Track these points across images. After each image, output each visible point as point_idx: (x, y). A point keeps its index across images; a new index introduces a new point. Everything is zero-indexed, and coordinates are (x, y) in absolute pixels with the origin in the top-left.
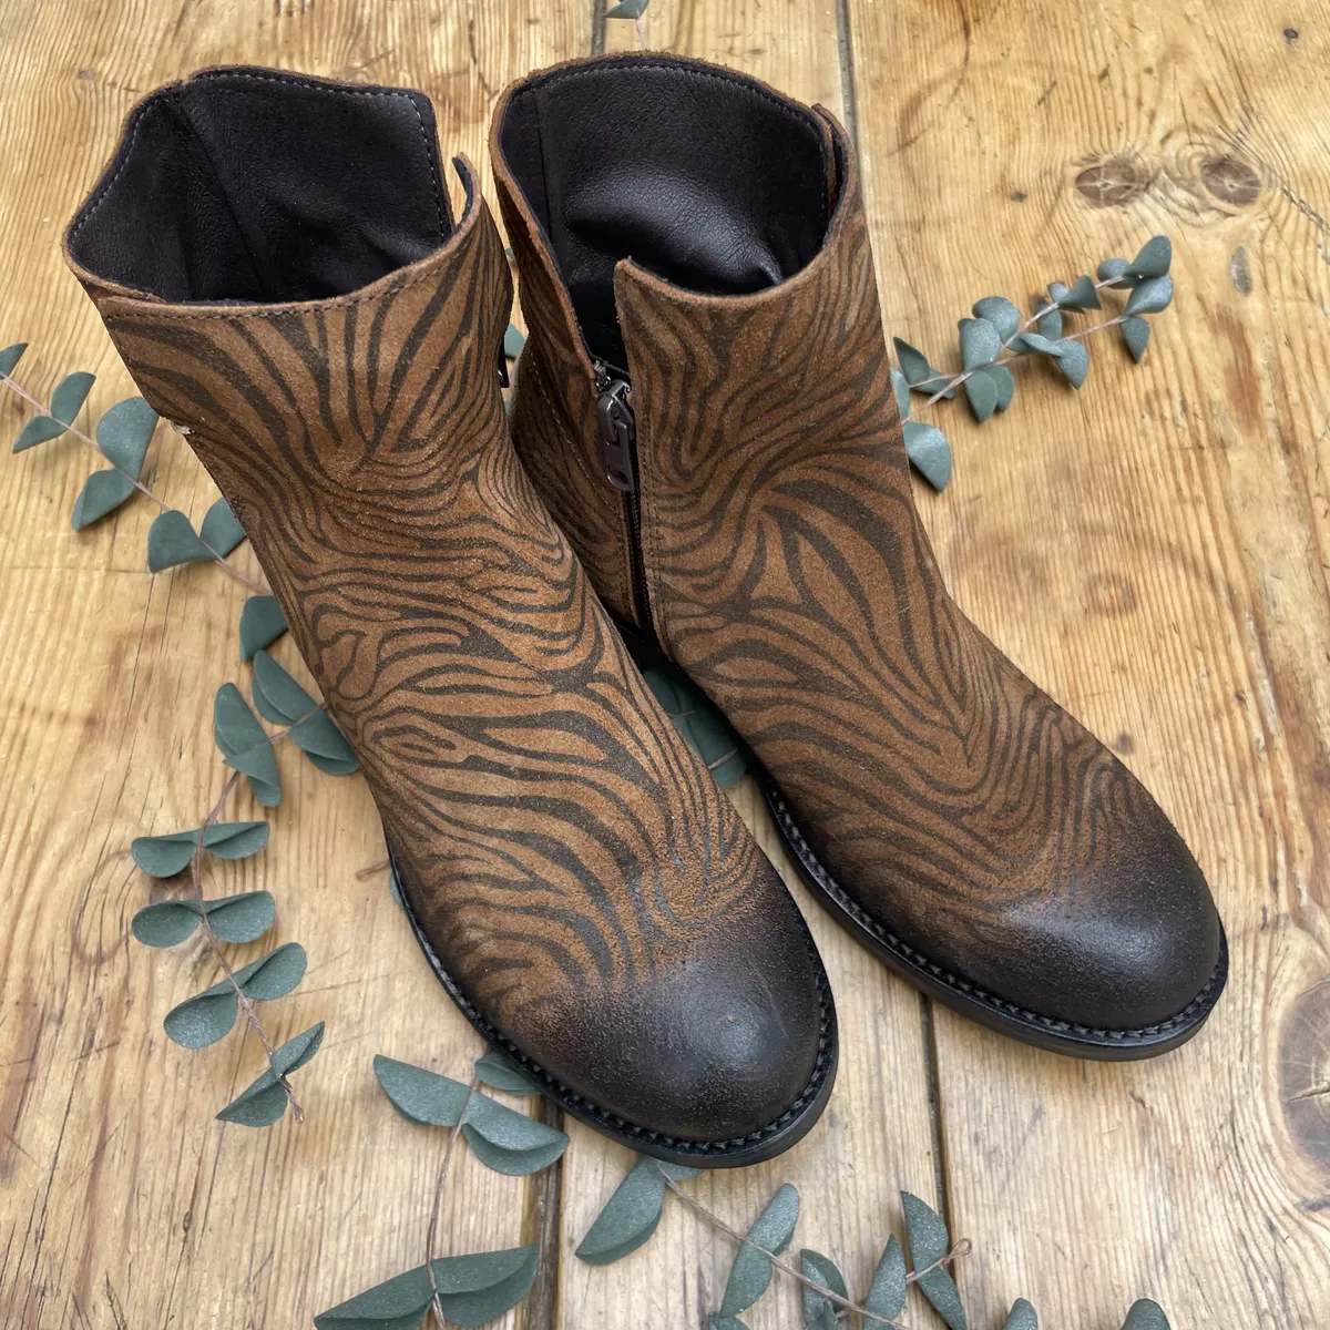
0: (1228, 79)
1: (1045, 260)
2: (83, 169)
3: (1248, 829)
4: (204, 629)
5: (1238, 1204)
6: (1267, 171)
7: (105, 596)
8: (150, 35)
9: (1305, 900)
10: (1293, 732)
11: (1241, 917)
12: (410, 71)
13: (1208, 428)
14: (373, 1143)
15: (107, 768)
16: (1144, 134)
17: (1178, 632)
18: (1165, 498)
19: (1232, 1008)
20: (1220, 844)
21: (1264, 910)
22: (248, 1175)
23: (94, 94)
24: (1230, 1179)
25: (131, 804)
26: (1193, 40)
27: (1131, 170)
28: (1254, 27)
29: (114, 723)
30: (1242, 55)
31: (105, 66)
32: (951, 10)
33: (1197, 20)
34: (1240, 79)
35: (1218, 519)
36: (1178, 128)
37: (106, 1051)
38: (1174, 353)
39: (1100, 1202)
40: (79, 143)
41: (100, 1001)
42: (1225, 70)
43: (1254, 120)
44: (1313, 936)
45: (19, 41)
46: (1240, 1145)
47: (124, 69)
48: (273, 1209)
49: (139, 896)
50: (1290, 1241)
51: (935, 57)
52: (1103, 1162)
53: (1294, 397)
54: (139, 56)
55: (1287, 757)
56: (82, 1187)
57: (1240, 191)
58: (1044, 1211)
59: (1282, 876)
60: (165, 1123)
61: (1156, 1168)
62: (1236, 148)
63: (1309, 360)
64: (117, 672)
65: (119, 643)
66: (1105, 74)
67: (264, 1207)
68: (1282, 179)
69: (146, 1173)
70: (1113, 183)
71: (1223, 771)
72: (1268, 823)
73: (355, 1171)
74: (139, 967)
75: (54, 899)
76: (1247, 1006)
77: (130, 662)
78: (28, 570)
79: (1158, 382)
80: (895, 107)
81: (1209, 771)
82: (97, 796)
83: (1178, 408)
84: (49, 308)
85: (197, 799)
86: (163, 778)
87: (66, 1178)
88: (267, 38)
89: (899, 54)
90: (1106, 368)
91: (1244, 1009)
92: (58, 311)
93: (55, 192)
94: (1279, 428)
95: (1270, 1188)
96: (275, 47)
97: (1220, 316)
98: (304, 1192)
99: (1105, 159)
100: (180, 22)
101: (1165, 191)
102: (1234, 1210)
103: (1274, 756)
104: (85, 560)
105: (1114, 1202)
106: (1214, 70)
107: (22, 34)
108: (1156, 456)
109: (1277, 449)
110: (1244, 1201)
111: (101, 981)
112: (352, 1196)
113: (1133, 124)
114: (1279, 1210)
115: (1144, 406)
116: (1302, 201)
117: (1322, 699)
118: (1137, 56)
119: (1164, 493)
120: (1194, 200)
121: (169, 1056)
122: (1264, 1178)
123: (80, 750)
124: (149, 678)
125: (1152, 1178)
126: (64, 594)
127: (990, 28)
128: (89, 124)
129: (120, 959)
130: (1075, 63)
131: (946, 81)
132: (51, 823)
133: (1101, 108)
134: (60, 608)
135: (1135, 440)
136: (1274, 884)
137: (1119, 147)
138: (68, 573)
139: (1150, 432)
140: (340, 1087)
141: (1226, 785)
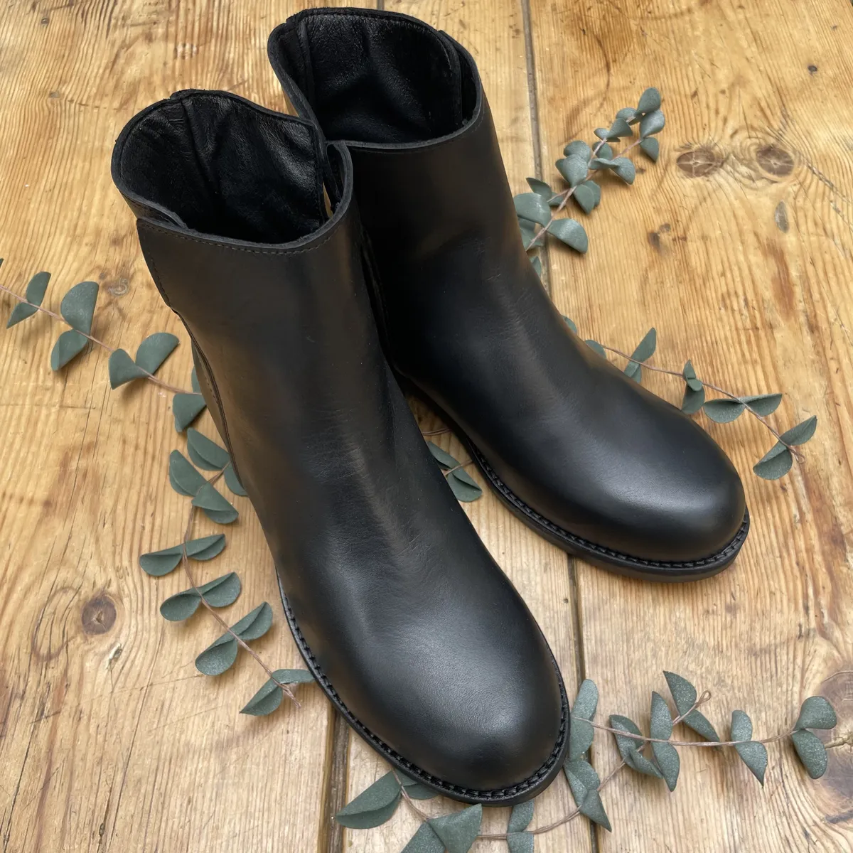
0: (773, 98)
1: (658, 211)
2: (51, 154)
3: (789, 573)
4: (121, 443)
5: (784, 819)
6: (798, 154)
7: (58, 423)
8: (96, 70)
9: (826, 619)
10: (818, 511)
11: (785, 630)
12: (258, 93)
13: (761, 316)
14: (223, 778)
15: (57, 534)
16: (720, 131)
17: (743, 446)
18: (734, 360)
19: (779, 690)
20: (772, 583)
21: (800, 626)
22: (142, 799)
23: (59, 107)
24: (779, 802)
25: (72, 556)
26: (750, 72)
27: (712, 155)
28: (789, 65)
29: (62, 505)
30: (782, 82)
31: (67, 90)
32: (598, 53)
33: (753, 60)
34: (781, 97)
35: (768, 374)
36: (741, 128)
37: (51, 719)
38: (740, 269)
39: (694, 818)
40: (49, 138)
41: (49, 685)
42: (771, 92)
43: (790, 122)
44: (832, 642)
45: (13, 74)
46: (785, 780)
47: (78, 92)
48: (158, 822)
49: (75, 616)
50: (818, 843)
51: (588, 83)
52: (697, 791)
53: (816, 296)
54: (88, 84)
55: (814, 526)
56: (34, 806)
57: (782, 167)
58: (658, 823)
59: (811, 603)
60: (89, 765)
61: (731, 795)
62: (778, 140)
63: (826, 273)
64: (65, 472)
65: (67, 453)
66: (695, 94)
67: (152, 820)
68: (807, 159)
69: (76, 798)
70: (700, 162)
71: (773, 535)
72: (802, 569)
73: (211, 797)
74: (74, 663)
75: (21, 619)
76: (790, 688)
77: (73, 465)
78: (11, 407)
79: (729, 287)
80: (563, 115)
81: (764, 535)
82: (50, 551)
83: (742, 303)
84: (28, 241)
85: (114, 553)
86: (93, 540)
87: (24, 800)
88: (169, 72)
89: (565, 81)
90: (696, 278)
91: (787, 690)
92: (33, 243)
93: (33, 168)
94: (807, 316)
95: (805, 808)
96: (174, 78)
97: (768, 245)
98: (177, 811)
99: (695, 147)
100: (114, 62)
101: (733, 166)
102: (782, 822)
103: (806, 526)
104: (46, 400)
105: (704, 817)
106: (764, 92)
107: (14, 69)
108: (728, 334)
109: (805, 329)
110: (789, 818)
111: (50, 671)
112: (209, 813)
113: (713, 125)
114: (811, 823)
115: (721, 302)
116: (820, 173)
117: (836, 489)
118: (716, 82)
119: (734, 357)
120: (752, 173)
121: (92, 721)
122: (801, 801)
123: (40, 522)
124: (85, 476)
125: (729, 802)
126: (32, 422)
127: (623, 66)
128: (56, 125)
129: (62, 658)
130: (676, 87)
131: (595, 99)
132: (20, 569)
133: (693, 116)
134: (30, 431)
135: (715, 324)
136: (806, 609)
137: (704, 140)
138: (35, 408)
139: (725, 319)
140: (202, 742)
141: (775, 544)
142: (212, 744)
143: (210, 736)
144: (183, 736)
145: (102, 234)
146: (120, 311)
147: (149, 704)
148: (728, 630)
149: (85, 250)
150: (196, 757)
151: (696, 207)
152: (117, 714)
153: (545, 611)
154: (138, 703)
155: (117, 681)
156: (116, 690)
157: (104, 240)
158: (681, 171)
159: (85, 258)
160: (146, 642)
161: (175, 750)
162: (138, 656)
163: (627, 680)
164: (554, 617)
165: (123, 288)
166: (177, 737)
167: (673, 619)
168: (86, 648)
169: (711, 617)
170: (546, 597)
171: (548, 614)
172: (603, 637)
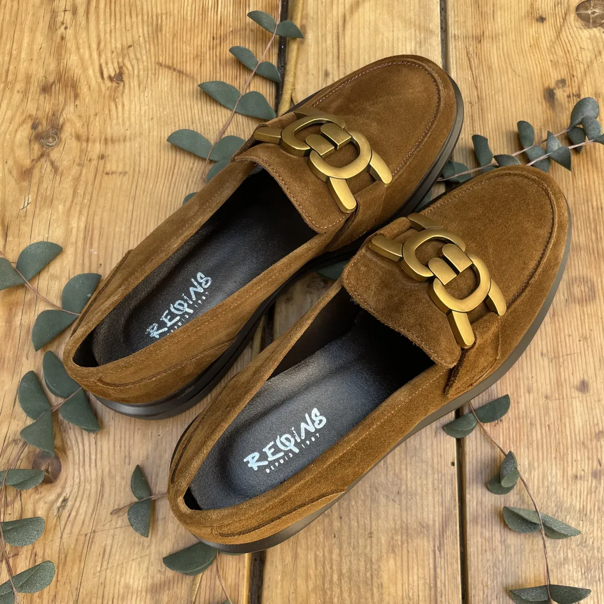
142: (147, 587)
143: (146, 580)
144: (123, 579)
145: (32, 80)
146: (52, 163)
147: (92, 549)
148: (593, 494)
149: (17, 97)
150: (134, 598)
151: (591, 62)
152: (66, 557)
153: (434, 473)
154: (83, 548)
155: (64, 528)
156: (65, 536)
157: (34, 88)
158: (579, 20)
159: (18, 107)
160: (88, 492)
161: (116, 591)
162: (82, 505)
163: (503, 539)
164: (441, 478)
165: (54, 139)
166: (118, 580)
167: (546, 484)
168: (37, 497)
169: (579, 482)
170: (436, 461)
171: (436, 476)
172: (484, 499)
